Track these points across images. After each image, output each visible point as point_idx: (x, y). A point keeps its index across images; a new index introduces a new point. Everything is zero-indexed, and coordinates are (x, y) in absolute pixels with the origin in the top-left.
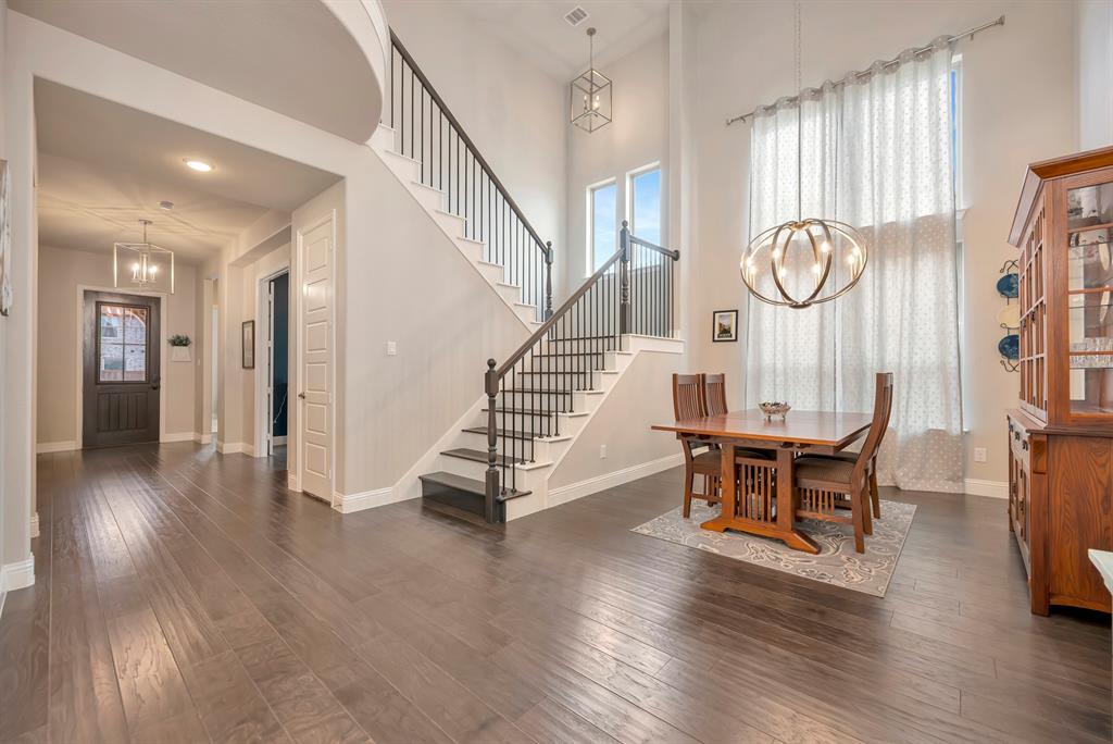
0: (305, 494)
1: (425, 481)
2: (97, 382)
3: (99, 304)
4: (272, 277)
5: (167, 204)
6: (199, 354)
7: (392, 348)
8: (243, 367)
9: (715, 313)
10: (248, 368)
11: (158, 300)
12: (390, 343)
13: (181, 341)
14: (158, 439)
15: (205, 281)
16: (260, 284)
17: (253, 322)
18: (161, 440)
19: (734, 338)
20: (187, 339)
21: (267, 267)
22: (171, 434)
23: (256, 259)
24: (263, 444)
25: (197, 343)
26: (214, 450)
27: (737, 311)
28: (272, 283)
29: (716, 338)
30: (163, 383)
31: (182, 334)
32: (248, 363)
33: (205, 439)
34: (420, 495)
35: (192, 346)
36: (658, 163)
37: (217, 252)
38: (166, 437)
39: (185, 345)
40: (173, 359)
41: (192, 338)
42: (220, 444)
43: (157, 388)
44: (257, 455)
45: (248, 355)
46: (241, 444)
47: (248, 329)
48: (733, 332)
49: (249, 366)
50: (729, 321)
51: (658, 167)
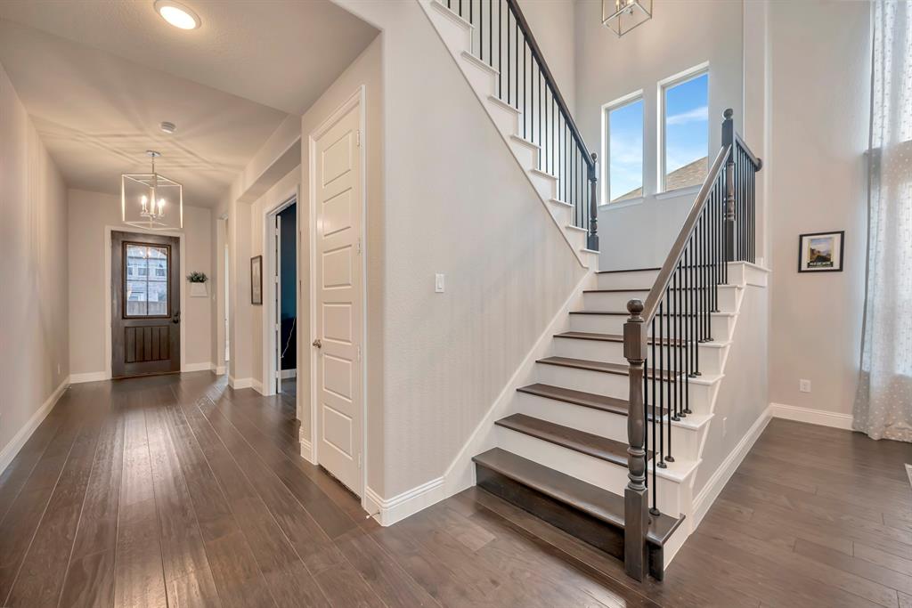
0: (322, 469)
1: (480, 467)
2: (124, 317)
3: (124, 244)
4: (279, 210)
5: (169, 125)
6: (214, 291)
7: (440, 285)
8: (252, 303)
9: (801, 236)
10: (256, 304)
11: (177, 240)
12: (437, 275)
13: (198, 278)
14: (179, 369)
15: (218, 221)
16: (267, 218)
17: (261, 257)
18: (182, 370)
19: (836, 266)
20: (204, 276)
21: (273, 200)
22: (190, 364)
23: (264, 192)
24: (270, 381)
25: (212, 278)
26: (226, 384)
27: (842, 233)
28: (279, 217)
29: (804, 267)
30: (182, 317)
31: (199, 271)
32: (257, 299)
33: (220, 370)
34: (474, 484)
35: (208, 283)
36: (706, 64)
37: (226, 189)
38: (186, 367)
39: (202, 281)
40: (192, 295)
41: (208, 275)
42: (232, 378)
43: (177, 322)
44: (265, 394)
45: (256, 291)
46: (251, 379)
47: (256, 265)
48: (835, 259)
49: (258, 301)
50: (831, 246)
51: (707, 69)
